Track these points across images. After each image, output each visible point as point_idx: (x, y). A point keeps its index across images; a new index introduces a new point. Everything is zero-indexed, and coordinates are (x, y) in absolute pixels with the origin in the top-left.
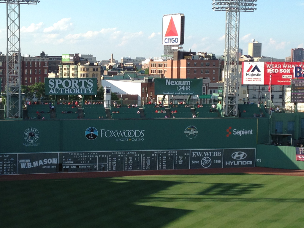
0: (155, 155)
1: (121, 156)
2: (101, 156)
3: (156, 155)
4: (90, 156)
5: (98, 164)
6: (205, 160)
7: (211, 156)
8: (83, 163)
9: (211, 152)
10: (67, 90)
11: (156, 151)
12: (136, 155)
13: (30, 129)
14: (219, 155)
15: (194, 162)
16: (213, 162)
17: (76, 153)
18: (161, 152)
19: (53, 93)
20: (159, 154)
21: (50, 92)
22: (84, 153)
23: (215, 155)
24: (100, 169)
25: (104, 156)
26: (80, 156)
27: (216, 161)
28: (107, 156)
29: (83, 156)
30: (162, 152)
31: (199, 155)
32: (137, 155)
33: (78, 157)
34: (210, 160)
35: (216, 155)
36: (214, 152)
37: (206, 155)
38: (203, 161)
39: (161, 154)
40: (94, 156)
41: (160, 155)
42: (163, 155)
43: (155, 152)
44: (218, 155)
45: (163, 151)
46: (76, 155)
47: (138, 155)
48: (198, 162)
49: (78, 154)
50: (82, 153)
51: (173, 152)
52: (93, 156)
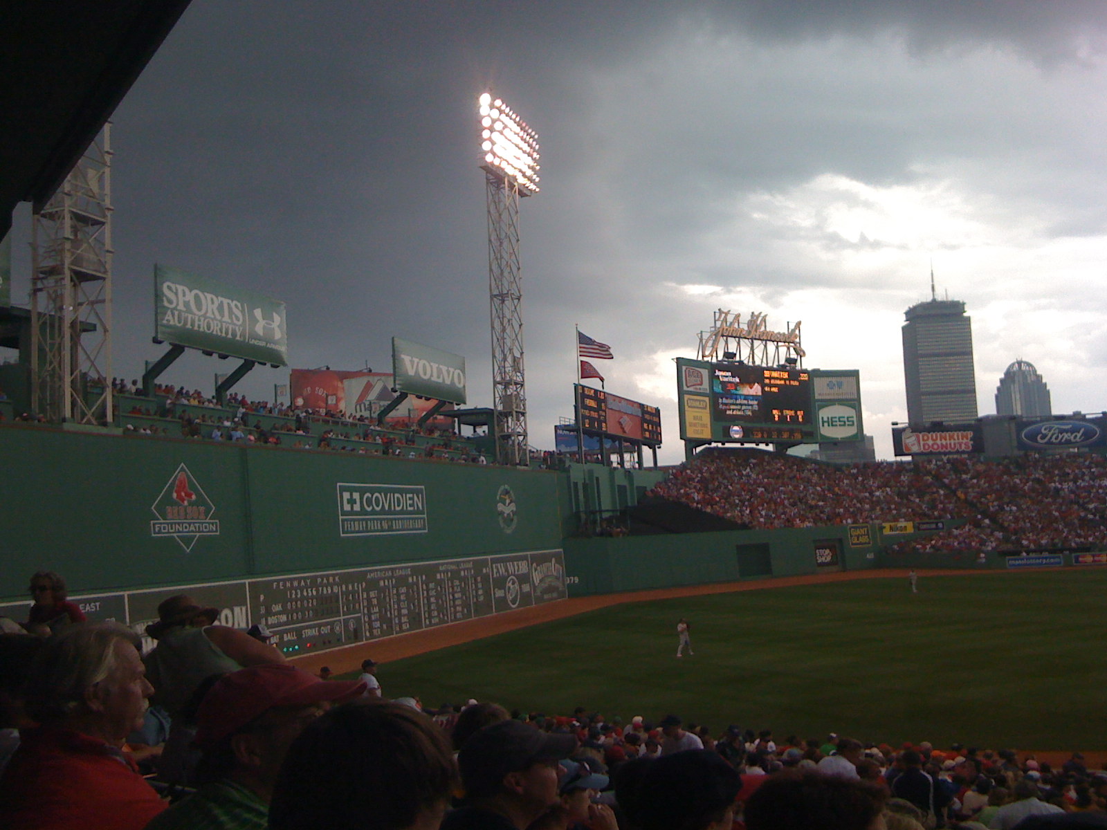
3: (442, 576)
10: (199, 320)
11: (442, 565)
19: (172, 323)
20: (447, 572)
21: (167, 320)
43: (440, 568)
47: (415, 579)
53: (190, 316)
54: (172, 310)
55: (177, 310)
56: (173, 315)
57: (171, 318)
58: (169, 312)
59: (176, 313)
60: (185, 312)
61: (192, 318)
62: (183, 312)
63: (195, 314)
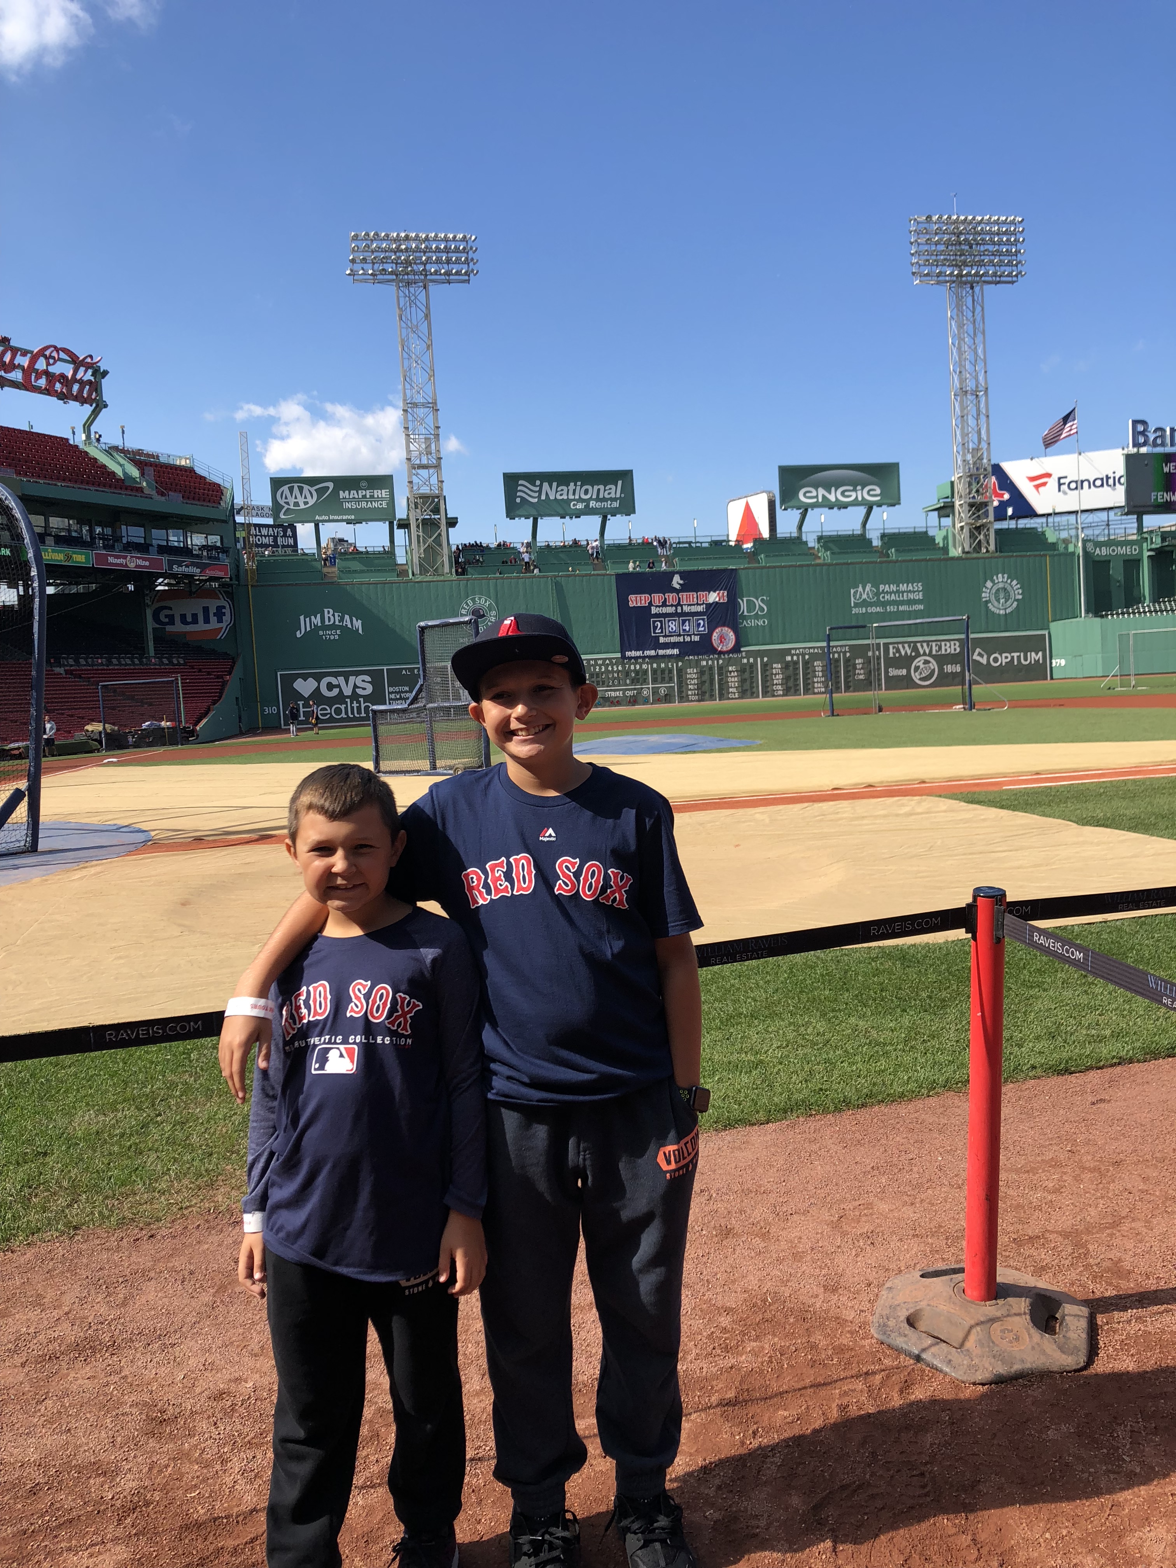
0: (792, 658)
1: (707, 663)
2: (659, 666)
3: (795, 658)
4: (629, 667)
5: (650, 686)
6: (922, 666)
7: (934, 652)
8: (614, 685)
9: (934, 644)
11: (796, 649)
12: (745, 661)
13: (473, 600)
14: (955, 650)
15: (893, 672)
16: (941, 669)
17: (596, 660)
18: (807, 651)
20: (803, 655)
22: (614, 658)
23: (946, 650)
24: (658, 700)
25: (667, 665)
26: (606, 668)
27: (949, 668)
28: (672, 665)
29: (612, 668)
30: (812, 651)
31: (906, 653)
32: (748, 660)
33: (600, 669)
34: (934, 665)
35: (948, 651)
36: (943, 643)
37: (922, 652)
38: (917, 668)
39: (809, 654)
40: (641, 667)
41: (807, 657)
42: (814, 657)
43: (793, 652)
44: (953, 652)
45: (814, 648)
46: (596, 664)
47: (751, 660)
48: (904, 672)
49: (600, 662)
50: (610, 659)
51: (839, 649)
52: (638, 667)
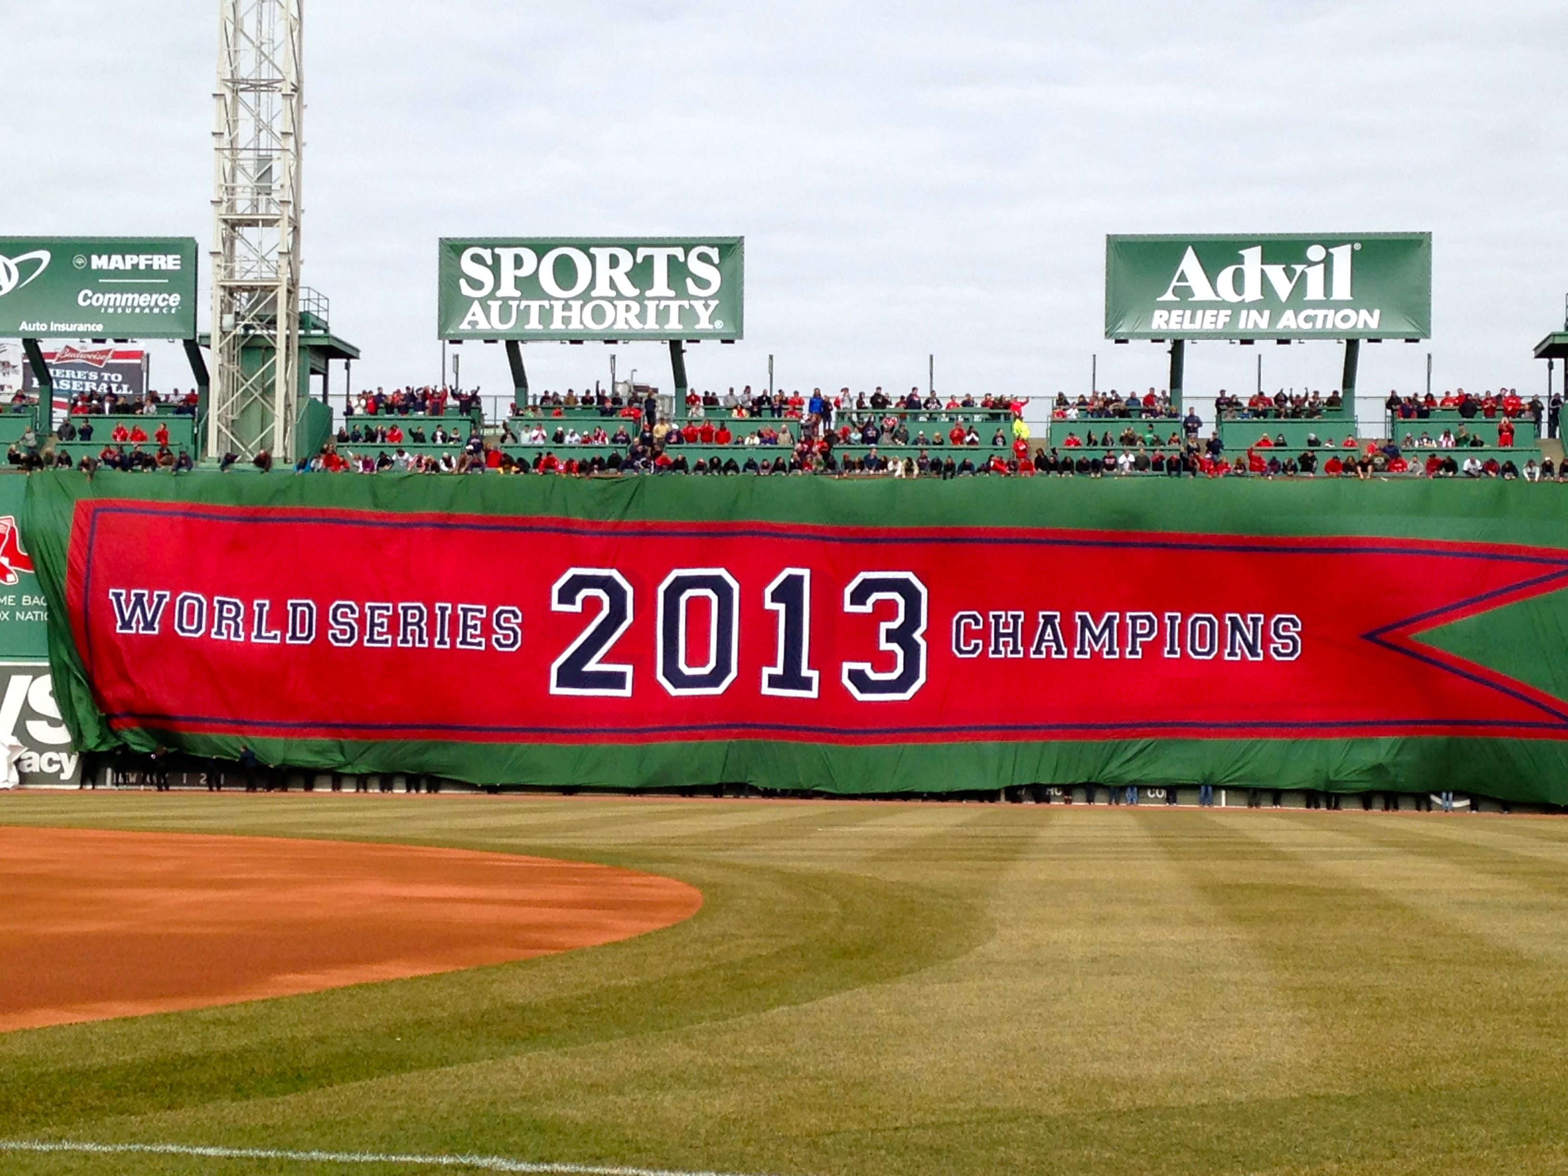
10: (567, 307)
53: (535, 305)
54: (483, 301)
55: (497, 299)
56: (486, 310)
57: (480, 317)
58: (476, 307)
59: (495, 305)
60: (520, 299)
61: (541, 307)
62: (514, 299)
63: (550, 298)
